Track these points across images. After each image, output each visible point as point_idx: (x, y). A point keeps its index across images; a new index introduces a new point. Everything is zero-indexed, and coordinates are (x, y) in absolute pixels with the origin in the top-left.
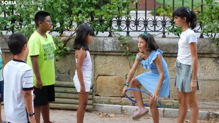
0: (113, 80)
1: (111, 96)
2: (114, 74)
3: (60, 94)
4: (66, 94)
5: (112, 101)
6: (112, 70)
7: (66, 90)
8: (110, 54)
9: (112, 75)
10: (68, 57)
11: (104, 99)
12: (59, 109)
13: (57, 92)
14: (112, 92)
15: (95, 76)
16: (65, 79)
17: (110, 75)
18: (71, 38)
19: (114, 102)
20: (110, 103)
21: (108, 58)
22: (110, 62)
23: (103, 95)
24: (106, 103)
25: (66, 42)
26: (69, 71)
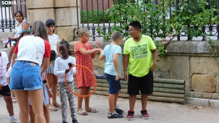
0: (205, 78)
1: (204, 91)
2: (206, 73)
3: (159, 88)
4: (163, 89)
5: (204, 96)
6: (204, 69)
7: (163, 85)
8: (202, 55)
9: (204, 73)
10: (168, 58)
11: (198, 94)
12: (158, 101)
13: (155, 87)
14: (205, 88)
15: (190, 74)
16: (166, 77)
17: (203, 73)
18: (171, 43)
19: (206, 96)
20: (202, 97)
21: (201, 59)
22: (203, 62)
23: (197, 91)
24: (199, 97)
25: (166, 46)
26: (169, 70)
